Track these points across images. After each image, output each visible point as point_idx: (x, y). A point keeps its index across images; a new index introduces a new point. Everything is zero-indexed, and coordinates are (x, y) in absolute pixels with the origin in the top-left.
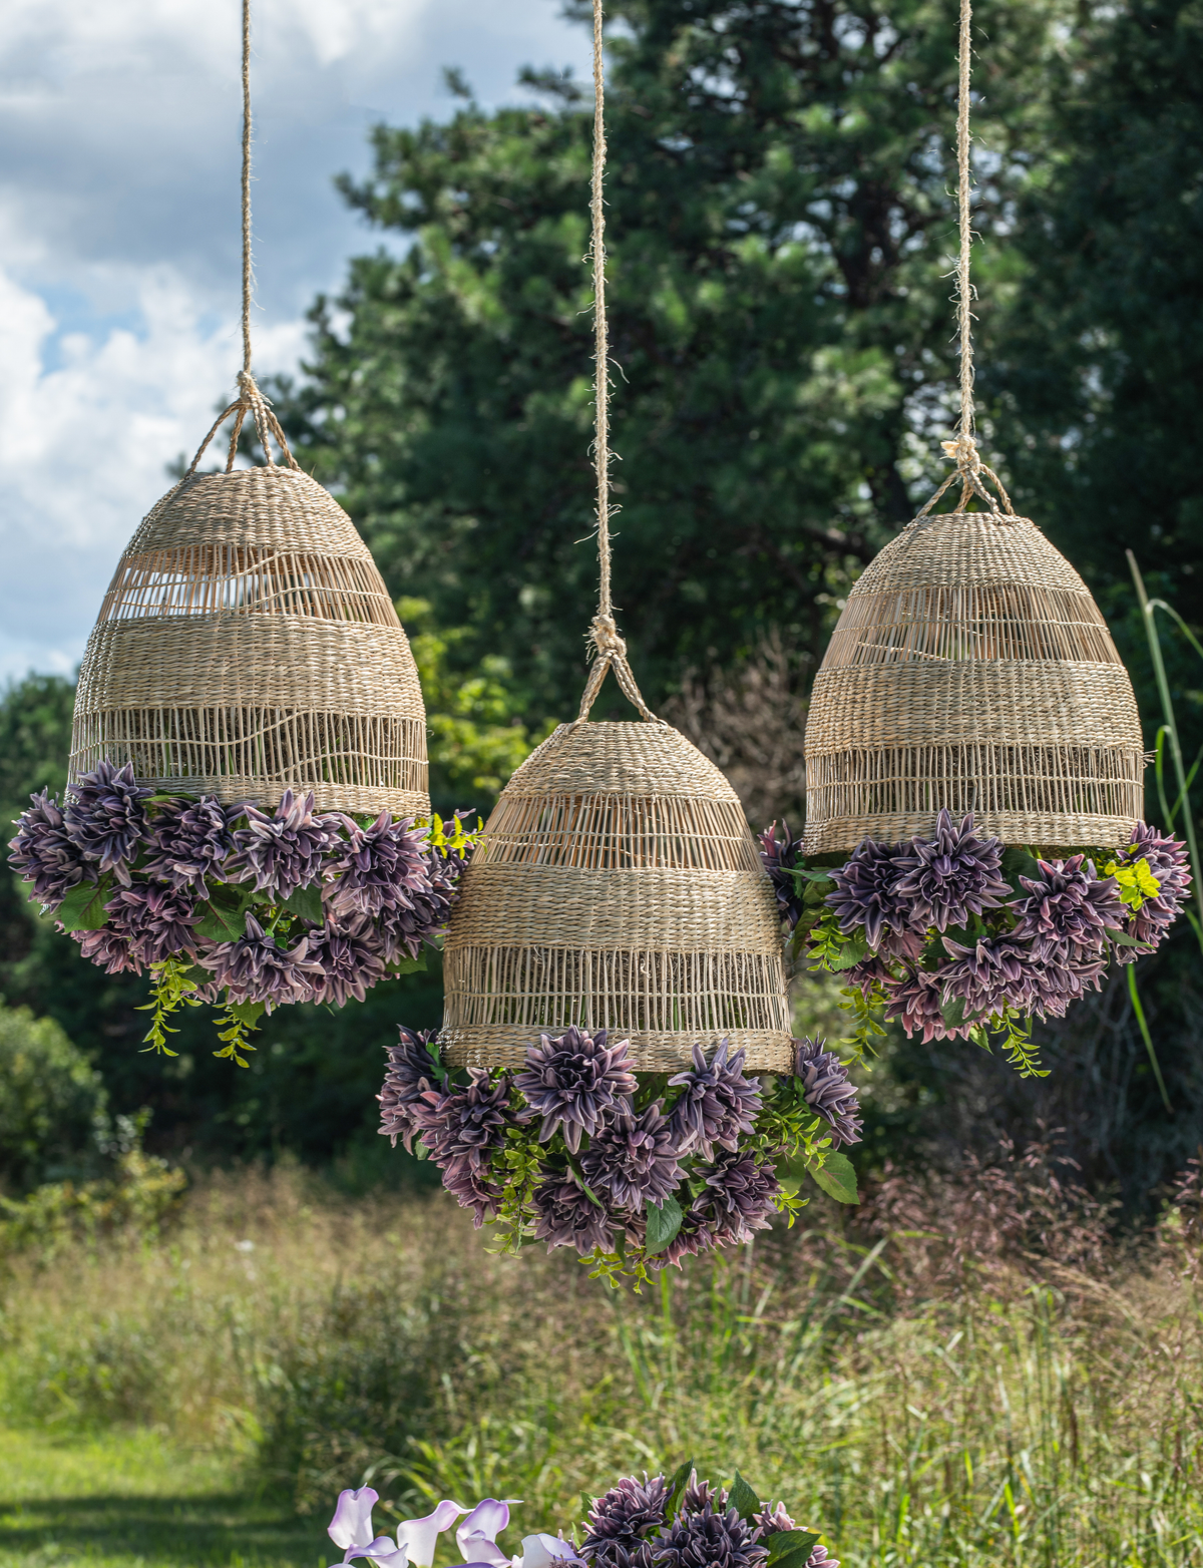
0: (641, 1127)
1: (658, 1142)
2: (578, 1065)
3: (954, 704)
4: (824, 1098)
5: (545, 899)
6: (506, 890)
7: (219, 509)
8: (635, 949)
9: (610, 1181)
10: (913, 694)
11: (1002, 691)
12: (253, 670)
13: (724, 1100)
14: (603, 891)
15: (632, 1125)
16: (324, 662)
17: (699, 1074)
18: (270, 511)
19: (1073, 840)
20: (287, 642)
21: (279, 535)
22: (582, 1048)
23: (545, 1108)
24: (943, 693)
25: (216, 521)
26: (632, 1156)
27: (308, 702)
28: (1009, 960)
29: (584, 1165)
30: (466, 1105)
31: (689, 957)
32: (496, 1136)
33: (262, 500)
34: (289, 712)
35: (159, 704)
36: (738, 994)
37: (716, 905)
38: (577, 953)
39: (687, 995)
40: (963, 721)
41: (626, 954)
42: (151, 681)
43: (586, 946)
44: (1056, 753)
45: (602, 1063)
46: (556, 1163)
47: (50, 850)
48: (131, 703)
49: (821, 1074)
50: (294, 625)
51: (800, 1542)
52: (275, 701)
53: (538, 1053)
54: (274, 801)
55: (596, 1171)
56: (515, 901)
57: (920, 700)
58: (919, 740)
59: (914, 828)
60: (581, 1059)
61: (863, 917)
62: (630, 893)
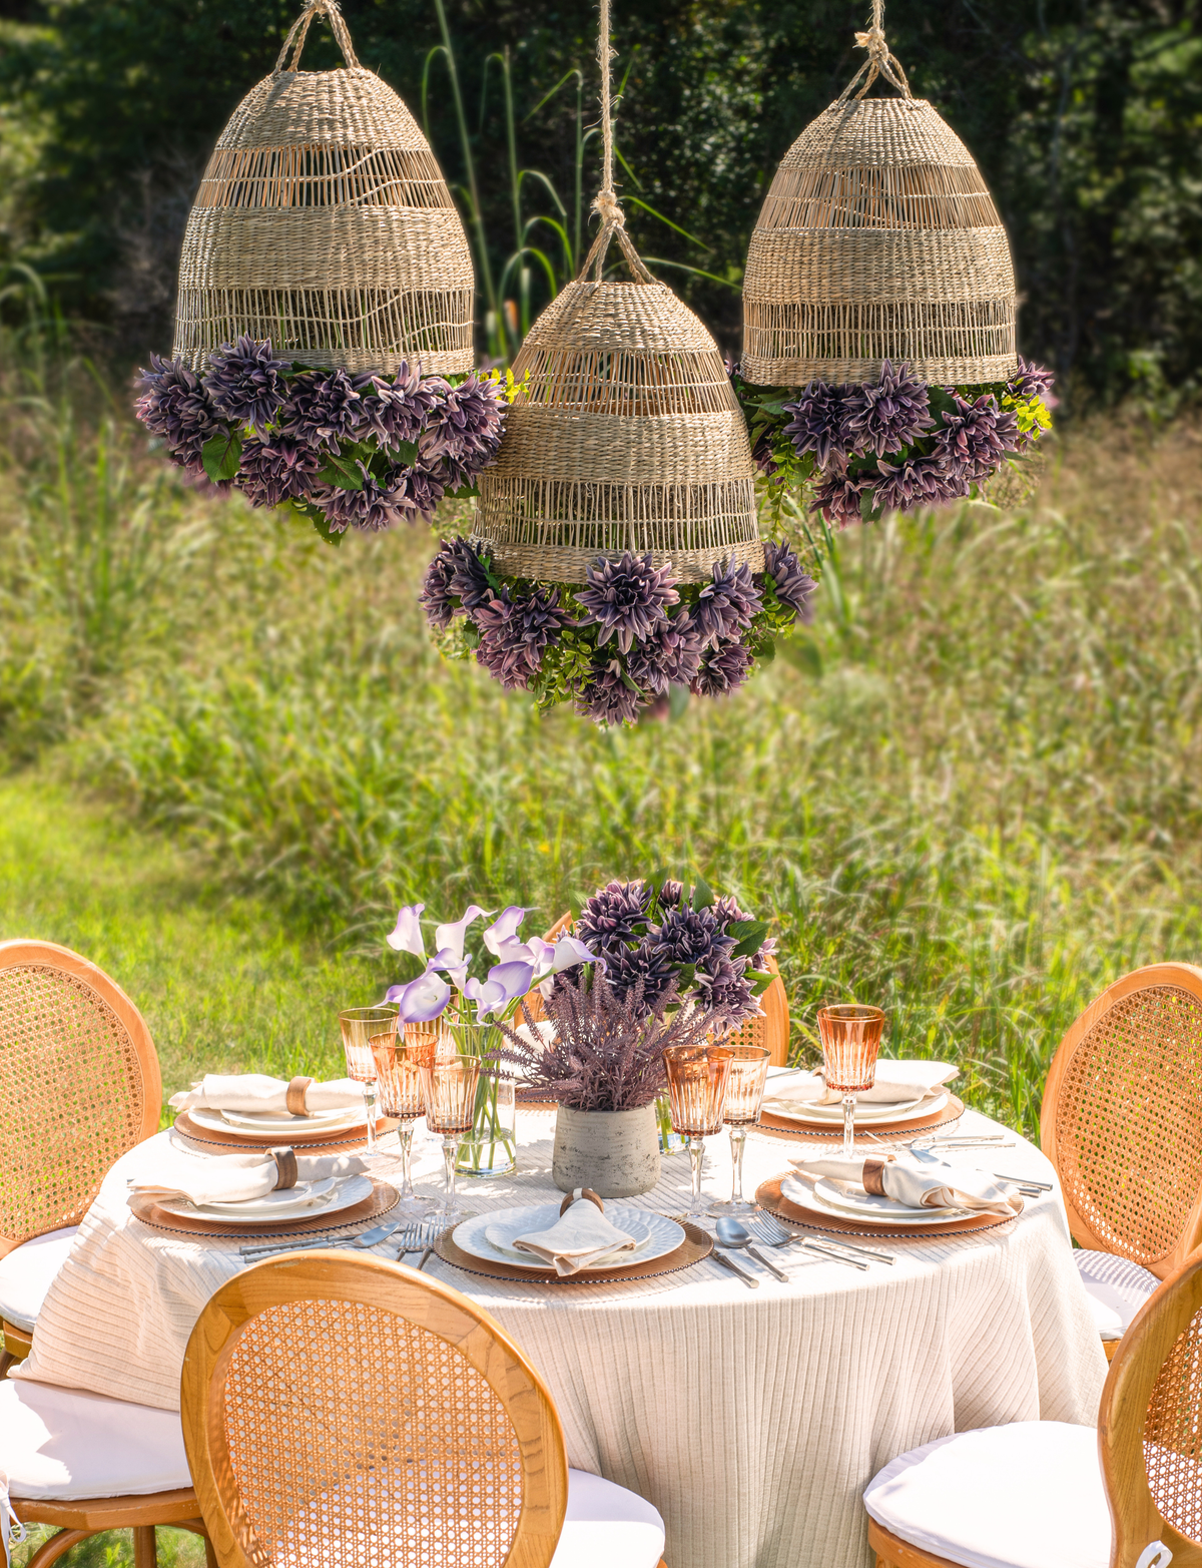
0: (672, 628)
1: (687, 642)
2: (634, 586)
3: (890, 269)
4: (794, 592)
5: (592, 442)
6: (555, 433)
7: (321, 110)
8: (667, 484)
9: (647, 672)
10: (855, 260)
11: (927, 257)
12: (366, 256)
13: (737, 605)
14: (640, 436)
15: (666, 627)
16: (418, 247)
17: (718, 586)
19: (979, 380)
20: (391, 230)
21: (372, 134)
22: (634, 571)
23: (606, 621)
24: (880, 259)
25: (321, 122)
26: (667, 654)
27: (410, 283)
28: (928, 477)
30: (527, 612)
31: (705, 487)
32: (550, 636)
33: (353, 101)
34: (397, 292)
35: (287, 286)
37: (721, 443)
38: (621, 488)
39: (704, 519)
40: (897, 283)
41: (660, 488)
42: (278, 264)
43: (629, 482)
44: (967, 308)
45: (652, 582)
46: (602, 657)
47: (191, 410)
48: (259, 284)
49: (791, 572)
50: (395, 216)
51: (755, 930)
52: (385, 283)
53: (601, 576)
54: (390, 370)
56: (564, 443)
57: (860, 265)
58: (860, 299)
59: (857, 372)
60: (636, 581)
61: (814, 444)
62: (661, 436)
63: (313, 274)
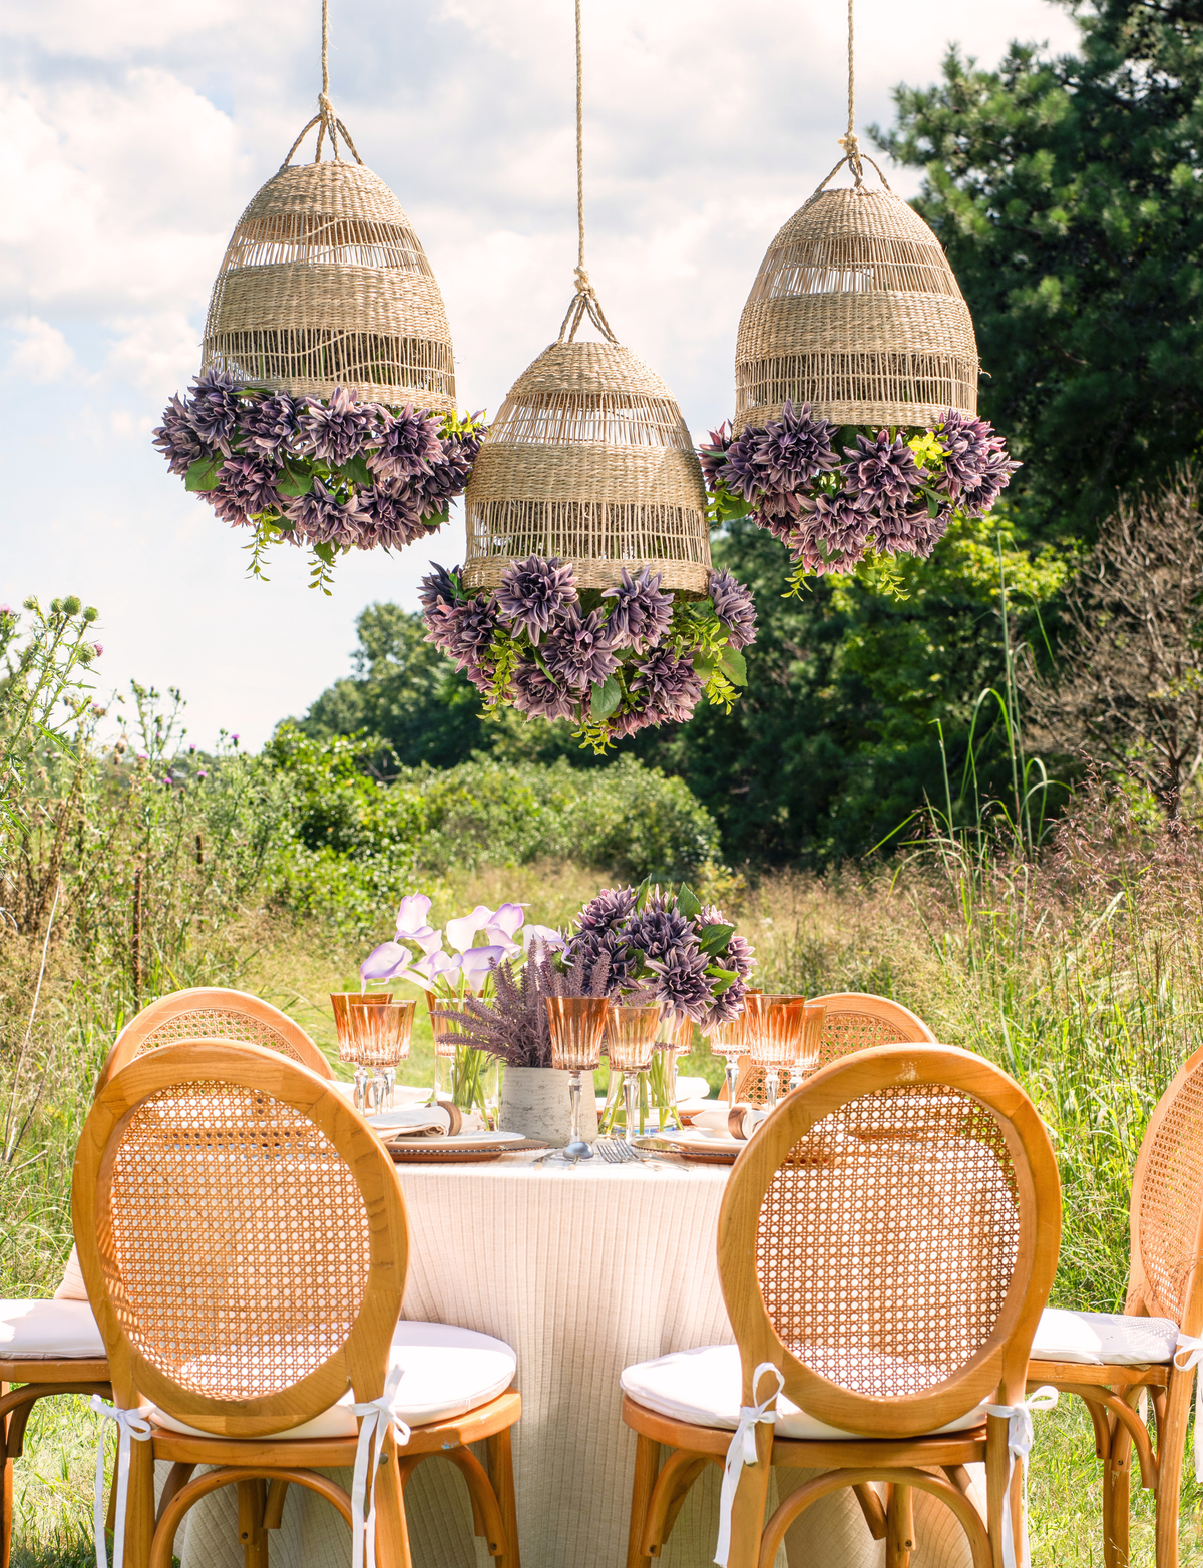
0: (585, 627)
1: (596, 639)
2: (535, 582)
4: (725, 612)
5: (523, 466)
7: (297, 189)
9: (564, 667)
12: (314, 302)
13: (644, 608)
14: (563, 460)
15: (579, 626)
16: (367, 297)
17: (626, 590)
18: (333, 190)
20: (340, 282)
21: (339, 208)
22: (539, 570)
23: (513, 613)
25: (295, 198)
26: (577, 648)
27: (355, 325)
29: (544, 654)
30: (468, 614)
31: (622, 506)
32: (487, 638)
34: (341, 332)
35: (250, 328)
36: (661, 534)
37: (645, 470)
38: (542, 504)
39: (620, 533)
41: (576, 504)
42: (246, 311)
43: (549, 498)
45: (553, 581)
46: (530, 655)
47: (178, 434)
48: (232, 327)
49: (724, 594)
50: (345, 272)
51: (723, 932)
52: (331, 324)
53: (510, 574)
54: (328, 396)
55: (553, 660)
56: (502, 468)
60: (538, 577)
62: (583, 462)
63: (270, 316)
